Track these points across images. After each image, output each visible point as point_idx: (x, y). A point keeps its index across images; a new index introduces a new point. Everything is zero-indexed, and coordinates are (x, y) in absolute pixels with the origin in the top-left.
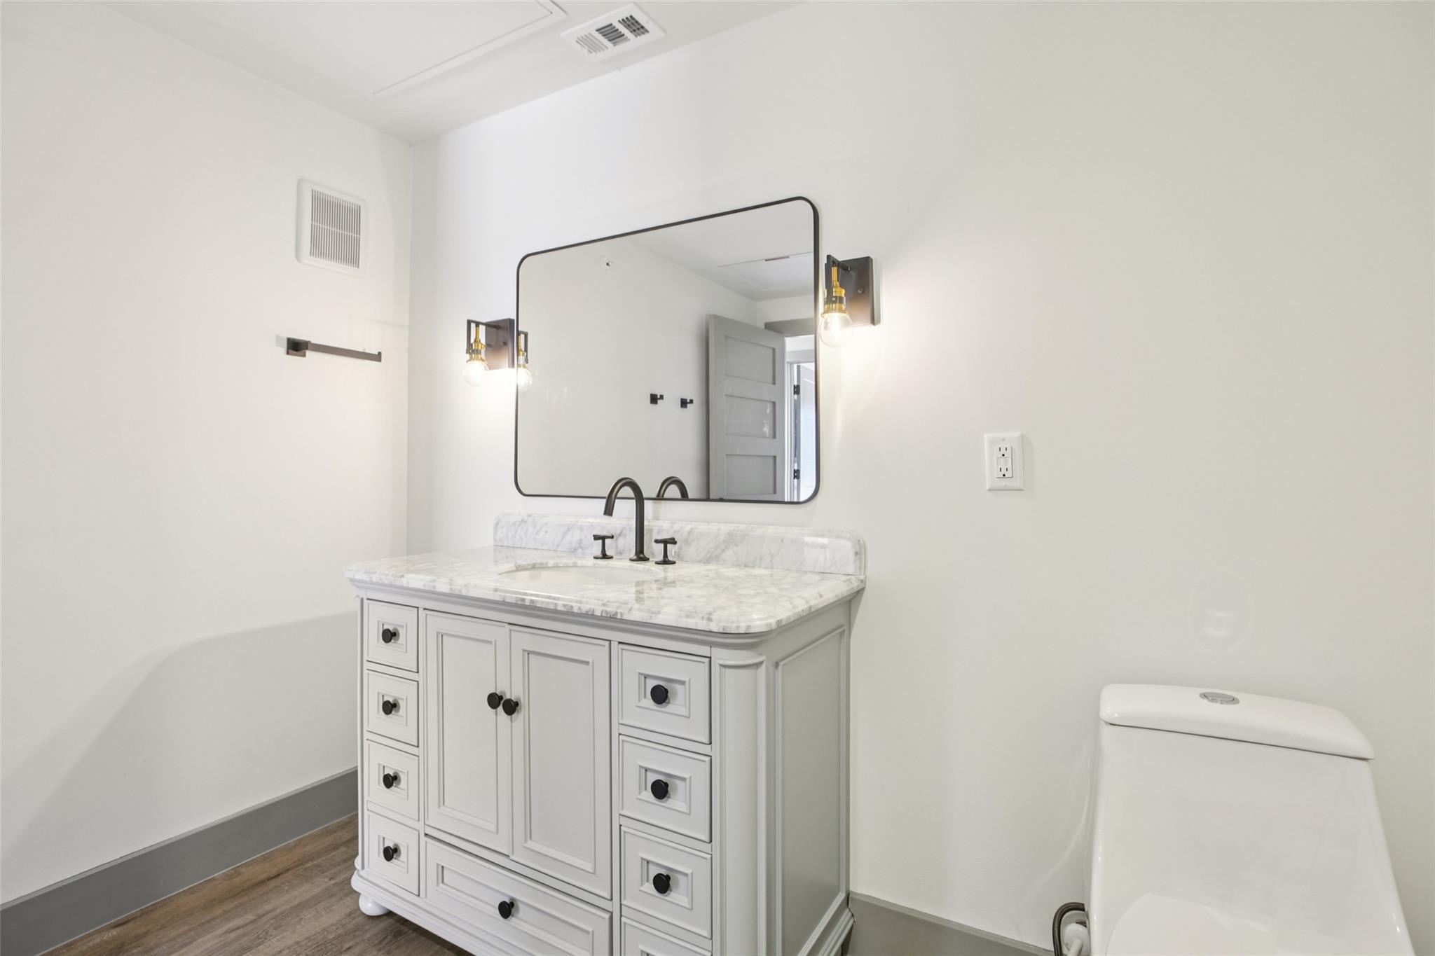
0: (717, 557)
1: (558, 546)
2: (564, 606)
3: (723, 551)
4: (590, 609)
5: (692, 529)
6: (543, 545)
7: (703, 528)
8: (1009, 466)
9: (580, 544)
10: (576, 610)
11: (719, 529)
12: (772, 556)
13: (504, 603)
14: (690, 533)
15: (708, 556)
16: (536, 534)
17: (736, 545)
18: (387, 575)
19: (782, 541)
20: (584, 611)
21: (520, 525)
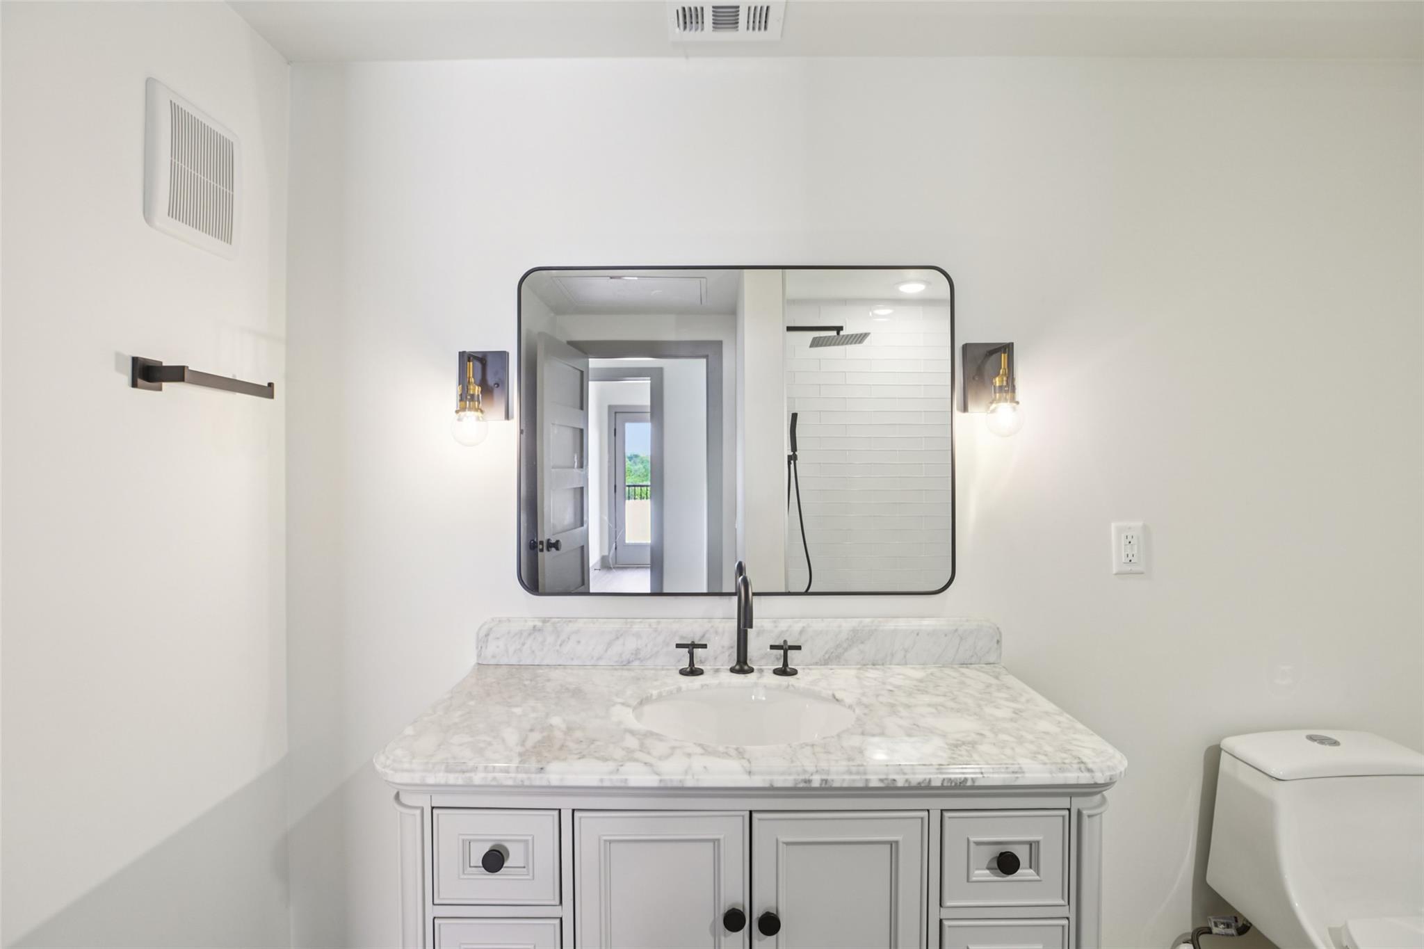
0: (838, 657)
1: (599, 658)
2: (881, 780)
3: (846, 650)
4: (925, 780)
5: (804, 627)
6: (572, 659)
7: (818, 625)
8: (1135, 552)
9: (636, 654)
10: (900, 784)
11: (840, 626)
12: (906, 651)
13: (772, 788)
14: (801, 632)
15: (827, 656)
16: (561, 645)
17: (862, 643)
18: (507, 771)
19: (918, 634)
20: (914, 783)
21: (530, 634)
